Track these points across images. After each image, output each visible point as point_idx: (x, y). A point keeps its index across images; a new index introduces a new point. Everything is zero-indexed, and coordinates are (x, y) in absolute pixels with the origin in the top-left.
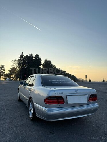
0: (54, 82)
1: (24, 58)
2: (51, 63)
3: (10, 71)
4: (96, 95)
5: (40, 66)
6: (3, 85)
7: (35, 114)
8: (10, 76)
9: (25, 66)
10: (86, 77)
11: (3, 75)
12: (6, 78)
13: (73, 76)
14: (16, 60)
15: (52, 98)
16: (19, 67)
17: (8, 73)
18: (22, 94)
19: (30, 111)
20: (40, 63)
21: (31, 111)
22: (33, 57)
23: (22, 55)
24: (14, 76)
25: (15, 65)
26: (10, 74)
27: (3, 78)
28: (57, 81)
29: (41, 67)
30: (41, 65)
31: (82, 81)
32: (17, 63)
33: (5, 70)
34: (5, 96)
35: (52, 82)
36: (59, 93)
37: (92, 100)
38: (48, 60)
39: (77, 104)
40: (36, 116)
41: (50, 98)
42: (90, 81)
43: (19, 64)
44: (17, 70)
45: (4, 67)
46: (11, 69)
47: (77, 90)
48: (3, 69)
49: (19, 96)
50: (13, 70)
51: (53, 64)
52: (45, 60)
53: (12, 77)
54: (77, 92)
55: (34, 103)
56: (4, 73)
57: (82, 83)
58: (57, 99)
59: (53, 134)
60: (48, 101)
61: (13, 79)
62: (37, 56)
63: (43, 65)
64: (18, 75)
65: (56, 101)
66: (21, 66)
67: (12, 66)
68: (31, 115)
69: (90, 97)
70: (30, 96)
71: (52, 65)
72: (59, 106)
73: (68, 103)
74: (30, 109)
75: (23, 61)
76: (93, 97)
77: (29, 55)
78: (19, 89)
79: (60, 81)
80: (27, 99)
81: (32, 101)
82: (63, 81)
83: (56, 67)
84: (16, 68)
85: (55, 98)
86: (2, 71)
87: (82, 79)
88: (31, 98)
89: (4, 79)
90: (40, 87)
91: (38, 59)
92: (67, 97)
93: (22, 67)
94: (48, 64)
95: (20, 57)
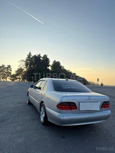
0: (66, 87)
1: (31, 58)
2: (60, 64)
3: (17, 71)
4: (109, 102)
5: (48, 68)
6: (10, 86)
7: (47, 119)
8: (16, 77)
9: (33, 67)
10: (98, 80)
11: (10, 75)
12: (12, 79)
13: (83, 79)
14: (23, 60)
15: (65, 104)
16: (27, 68)
17: (15, 74)
18: (32, 97)
19: (41, 115)
20: (49, 64)
21: (43, 115)
22: (41, 57)
23: (29, 55)
24: (20, 77)
25: (22, 65)
26: (17, 75)
27: (9, 78)
28: (69, 87)
29: (50, 68)
30: (49, 66)
31: (94, 84)
32: (24, 63)
33: (11, 71)
34: (14, 99)
35: (64, 87)
36: (71, 99)
37: (105, 107)
38: (57, 61)
39: (90, 110)
40: (48, 120)
41: (63, 104)
42: (102, 85)
43: (27, 65)
44: (24, 71)
45: (11, 67)
46: (18, 69)
47: (90, 96)
48: (10, 70)
49: (29, 99)
50: (20, 71)
51: (63, 66)
52: (54, 61)
53: (19, 78)
54: (90, 99)
55: (46, 108)
56: (11, 73)
57: (93, 87)
58: (70, 105)
59: (64, 138)
60: (61, 106)
61: (20, 80)
62: (45, 56)
63: (51, 66)
64: (25, 76)
65: (69, 106)
66: (28, 66)
67: (19, 66)
68: (42, 120)
69: (103, 104)
70: (41, 100)
71: (61, 67)
72: (71, 112)
73: (80, 109)
74: (41, 113)
75: (31, 61)
76: (106, 104)
77: (37, 55)
78: (28, 92)
79: (72, 87)
80: (39, 103)
81: (44, 105)
82: (75, 87)
83: (65, 69)
84: (23, 68)
85: (68, 104)
86: (9, 72)
87: (94, 83)
88: (42, 102)
89: (11, 80)
90: (52, 92)
91: (46, 60)
92: (80, 103)
93: (29, 68)
94: (57, 65)
95: (27, 57)
